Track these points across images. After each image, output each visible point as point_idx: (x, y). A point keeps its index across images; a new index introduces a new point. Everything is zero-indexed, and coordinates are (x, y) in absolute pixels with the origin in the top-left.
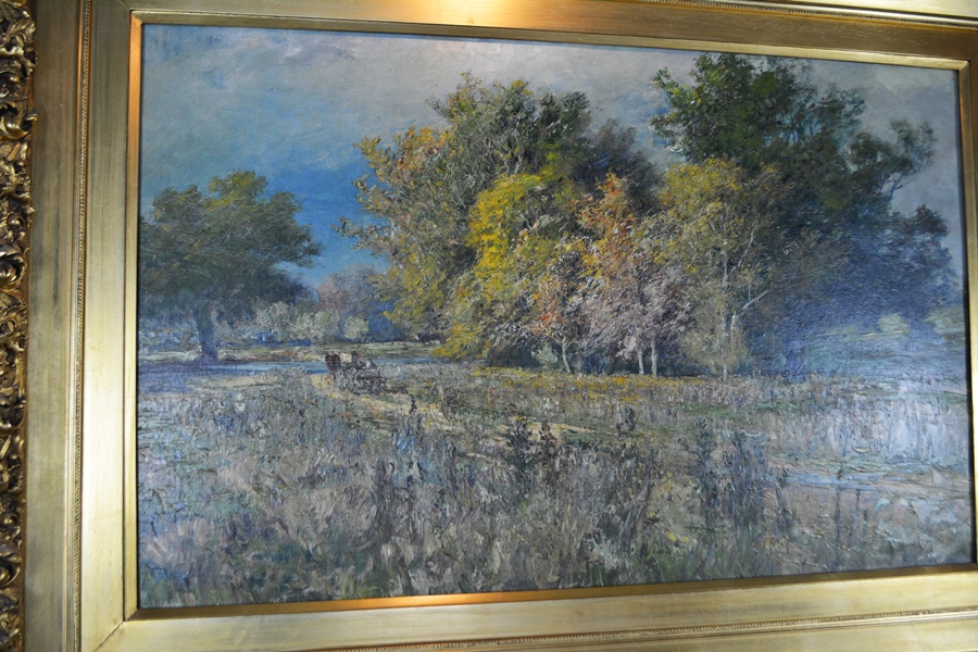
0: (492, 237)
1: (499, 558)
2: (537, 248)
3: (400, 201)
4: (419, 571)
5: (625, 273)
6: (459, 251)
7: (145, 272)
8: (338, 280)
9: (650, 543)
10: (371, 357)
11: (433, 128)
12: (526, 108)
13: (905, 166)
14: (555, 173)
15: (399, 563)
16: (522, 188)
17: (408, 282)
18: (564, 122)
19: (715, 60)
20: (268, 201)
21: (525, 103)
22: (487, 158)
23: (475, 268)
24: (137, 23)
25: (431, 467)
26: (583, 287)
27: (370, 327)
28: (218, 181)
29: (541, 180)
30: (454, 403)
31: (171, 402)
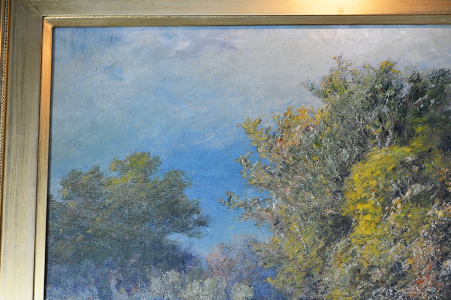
0: (366, 206)
2: (410, 216)
3: (280, 175)
6: (336, 220)
7: (53, 245)
8: (225, 249)
11: (308, 107)
12: (394, 85)
14: (425, 144)
16: (393, 159)
17: (289, 250)
18: (431, 97)
20: (162, 179)
21: (393, 82)
22: (360, 133)
23: (352, 235)
24: (48, 27)
27: (255, 293)
28: (118, 162)
29: (411, 152)
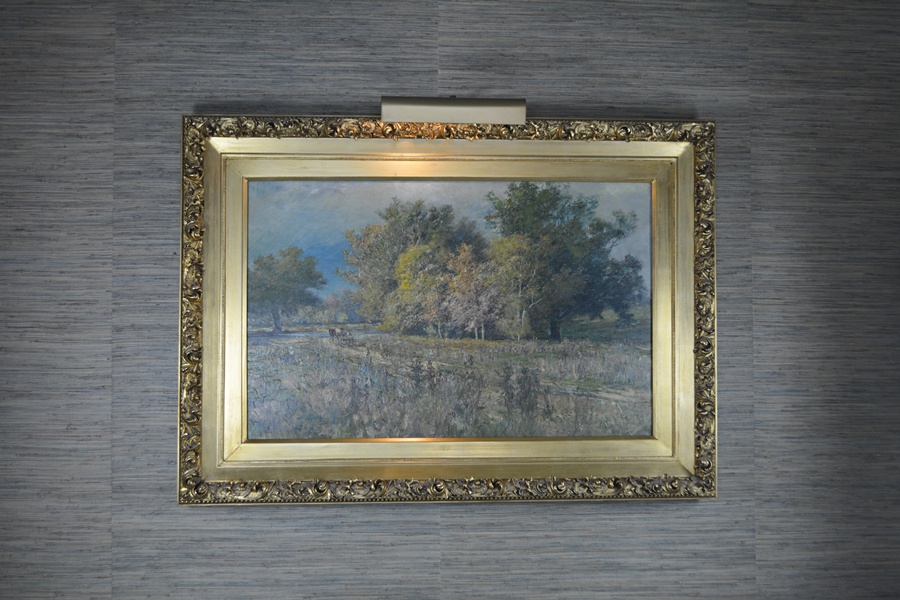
0: (405, 275)
1: (407, 423)
2: (427, 280)
3: (363, 259)
4: (370, 427)
5: (469, 291)
6: (390, 282)
7: (250, 293)
8: (335, 296)
9: (479, 418)
10: (349, 330)
11: (378, 224)
12: (422, 213)
13: (619, 234)
14: (436, 244)
15: (361, 424)
16: (420, 251)
17: (366, 296)
18: (441, 219)
19: (518, 184)
20: (304, 260)
21: (422, 211)
22: (404, 238)
23: (397, 289)
25: (376, 381)
26: (449, 298)
27: (349, 317)
28: (281, 252)
29: (429, 248)
30: (387, 352)
31: (262, 350)
